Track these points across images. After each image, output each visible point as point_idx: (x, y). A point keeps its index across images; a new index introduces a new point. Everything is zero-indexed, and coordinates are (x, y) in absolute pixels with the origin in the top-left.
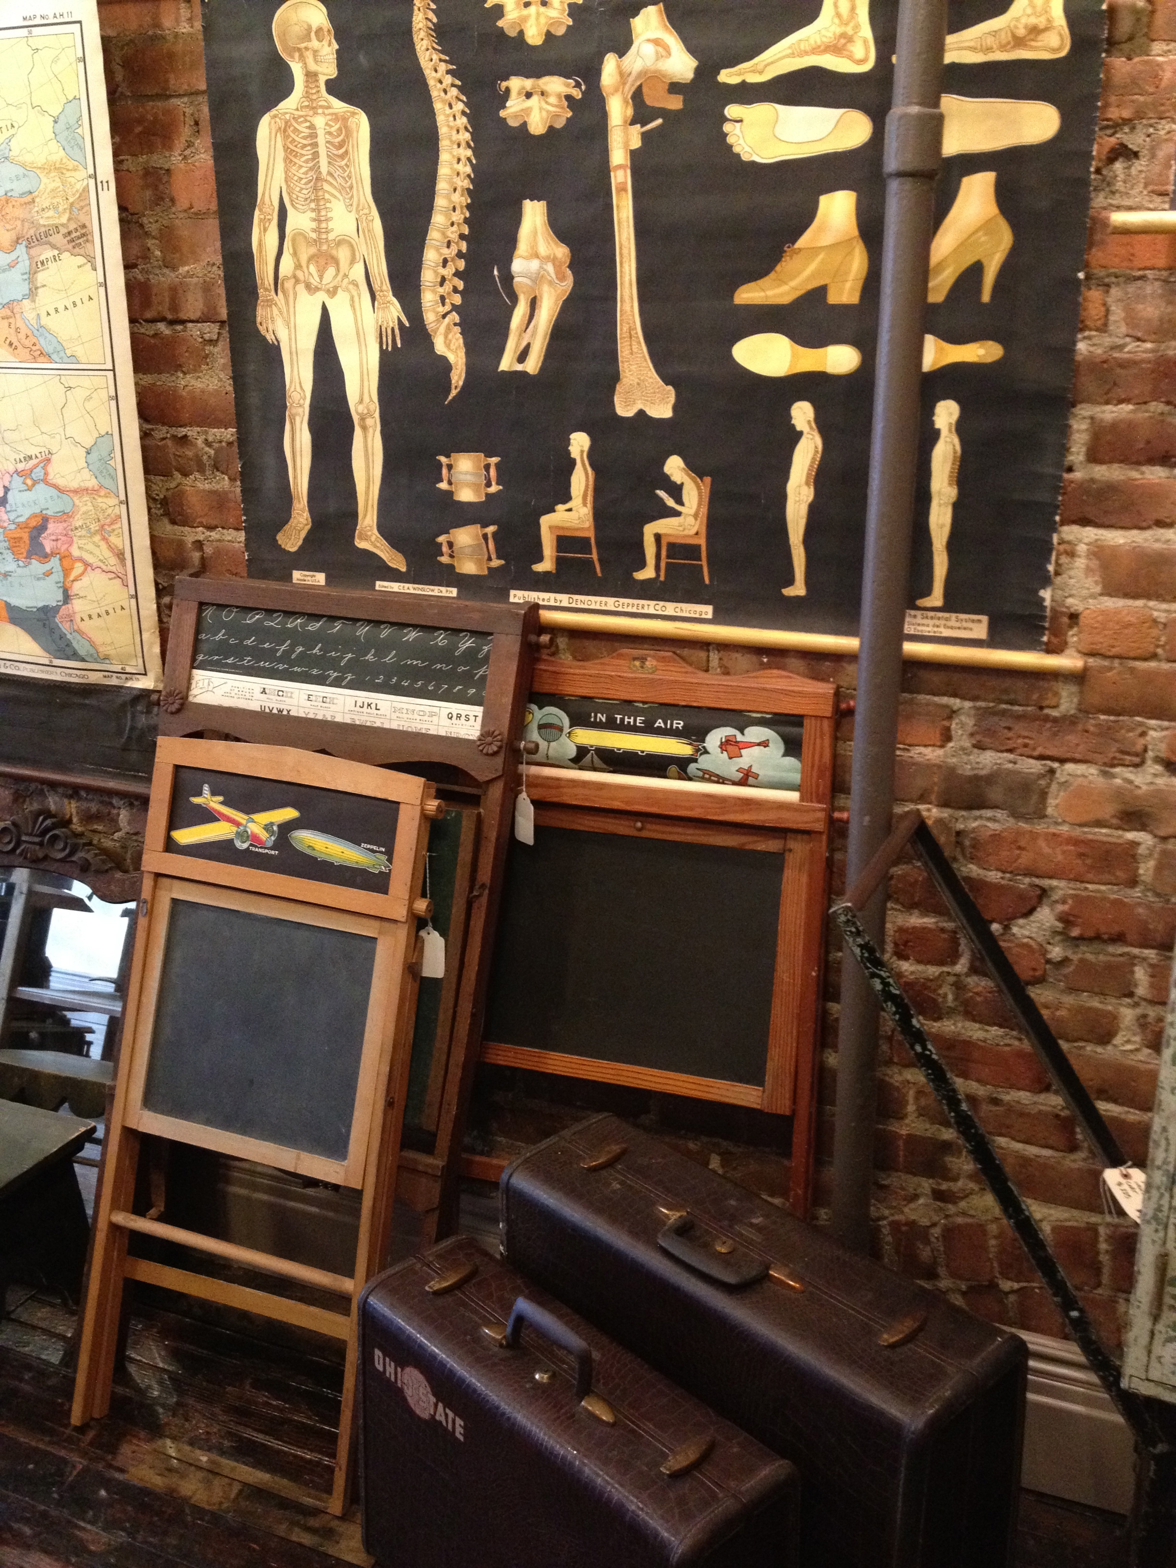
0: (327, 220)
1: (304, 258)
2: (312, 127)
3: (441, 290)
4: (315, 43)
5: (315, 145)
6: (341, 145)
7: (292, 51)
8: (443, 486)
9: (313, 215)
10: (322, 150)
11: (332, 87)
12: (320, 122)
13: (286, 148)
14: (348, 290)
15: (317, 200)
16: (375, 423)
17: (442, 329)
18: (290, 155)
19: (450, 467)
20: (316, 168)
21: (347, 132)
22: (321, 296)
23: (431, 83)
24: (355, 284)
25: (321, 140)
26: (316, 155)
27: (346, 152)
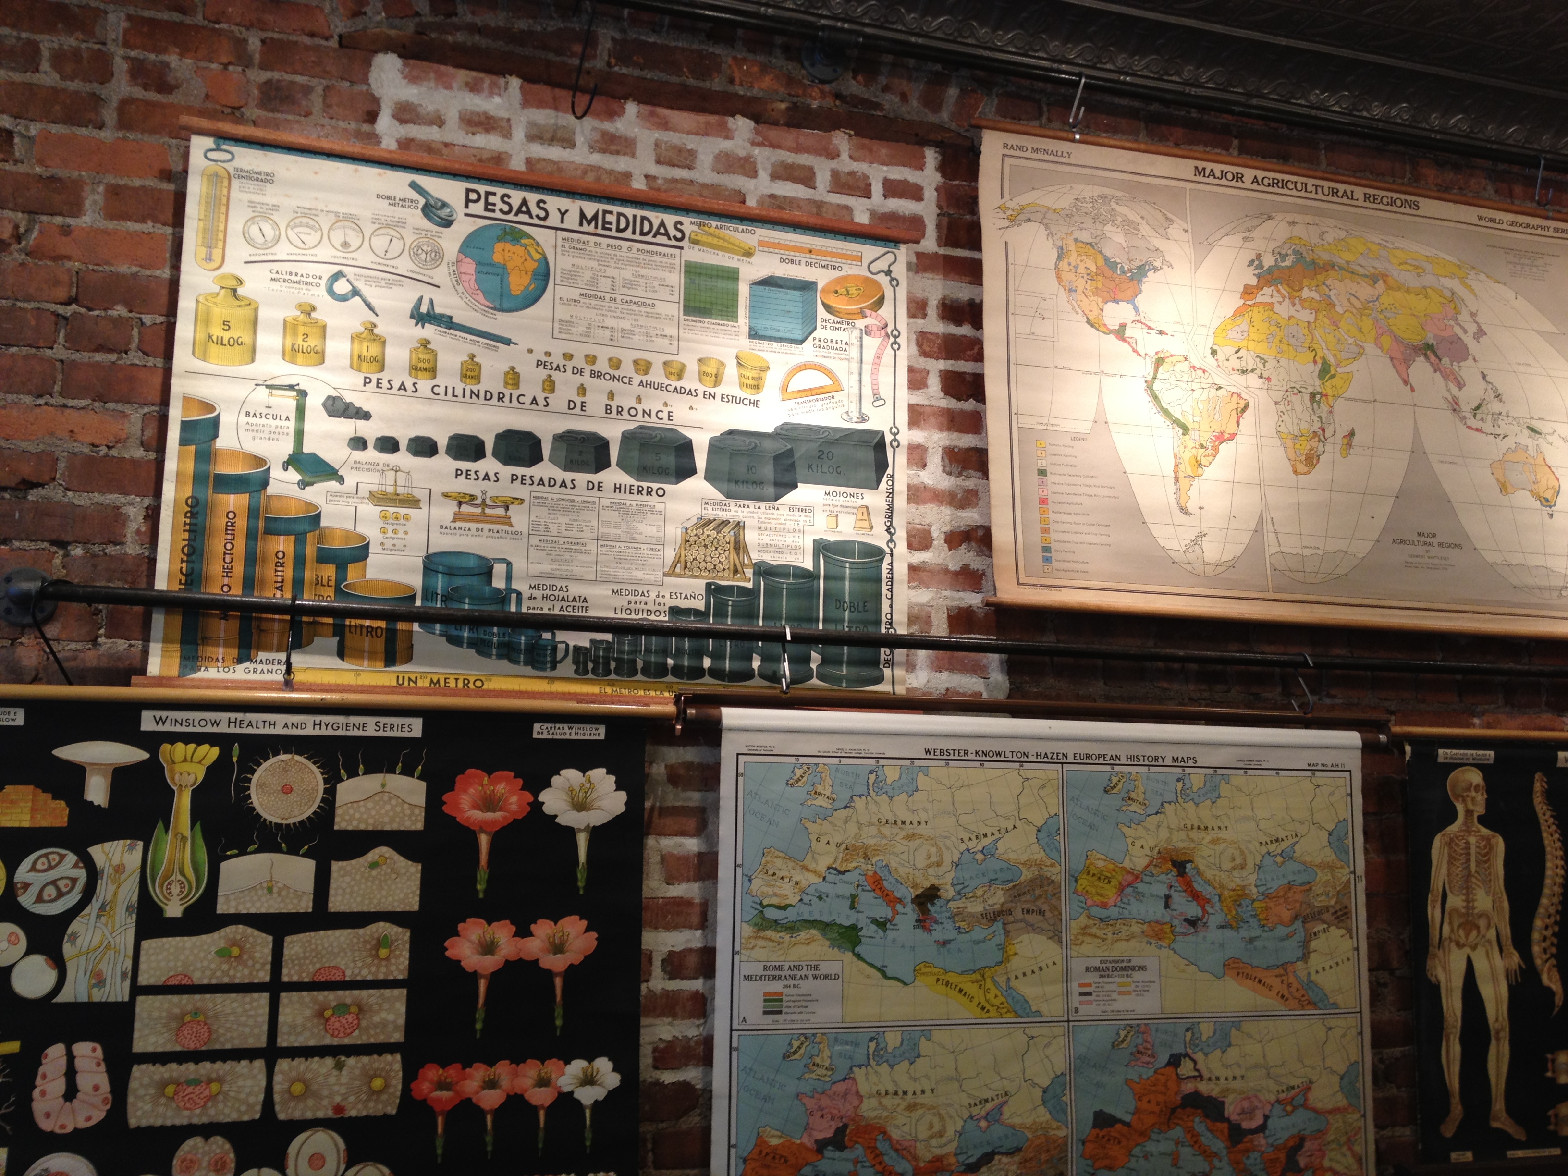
0: (1473, 901)
1: (1456, 925)
2: (1467, 843)
3: (1544, 945)
4: (1473, 794)
5: (1469, 854)
6: (1485, 855)
7: (1458, 796)
8: (1549, 1074)
9: (1464, 897)
10: (1473, 858)
11: (1482, 820)
12: (1472, 840)
13: (1450, 856)
14: (1484, 946)
15: (1467, 888)
16: (1505, 1035)
17: (1546, 969)
18: (1452, 860)
19: (1553, 1061)
20: (1468, 868)
21: (1490, 847)
22: (1467, 950)
23: (1542, 821)
24: (1489, 942)
25: (1473, 851)
26: (1468, 860)
27: (1489, 860)
